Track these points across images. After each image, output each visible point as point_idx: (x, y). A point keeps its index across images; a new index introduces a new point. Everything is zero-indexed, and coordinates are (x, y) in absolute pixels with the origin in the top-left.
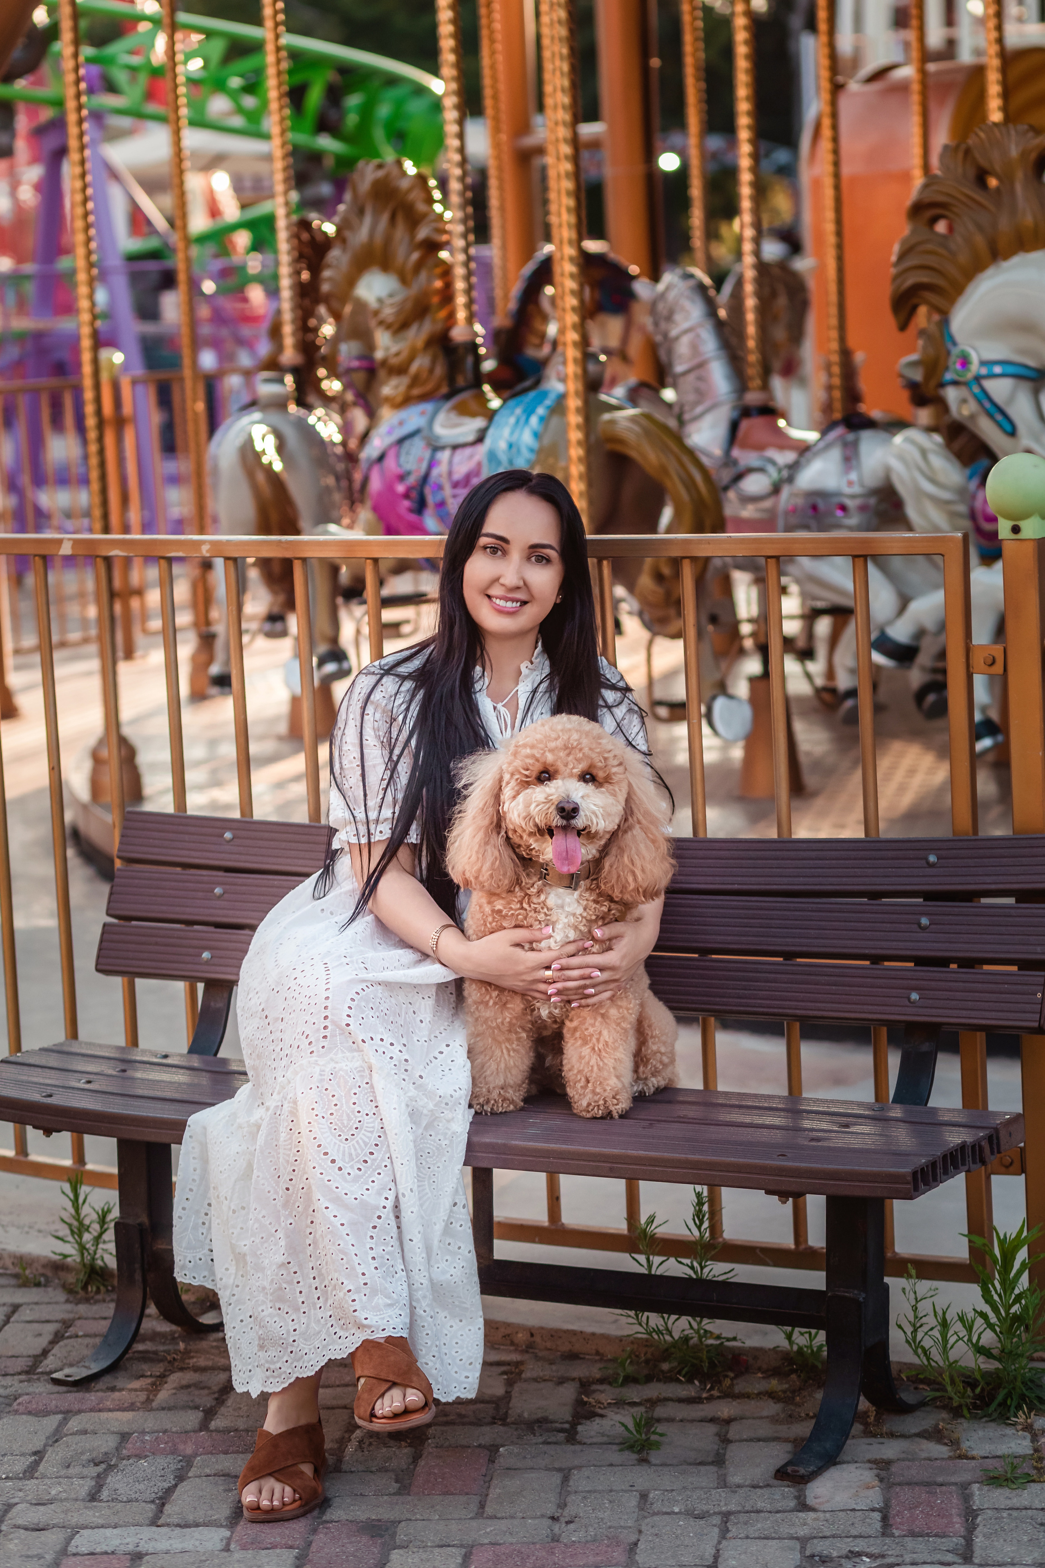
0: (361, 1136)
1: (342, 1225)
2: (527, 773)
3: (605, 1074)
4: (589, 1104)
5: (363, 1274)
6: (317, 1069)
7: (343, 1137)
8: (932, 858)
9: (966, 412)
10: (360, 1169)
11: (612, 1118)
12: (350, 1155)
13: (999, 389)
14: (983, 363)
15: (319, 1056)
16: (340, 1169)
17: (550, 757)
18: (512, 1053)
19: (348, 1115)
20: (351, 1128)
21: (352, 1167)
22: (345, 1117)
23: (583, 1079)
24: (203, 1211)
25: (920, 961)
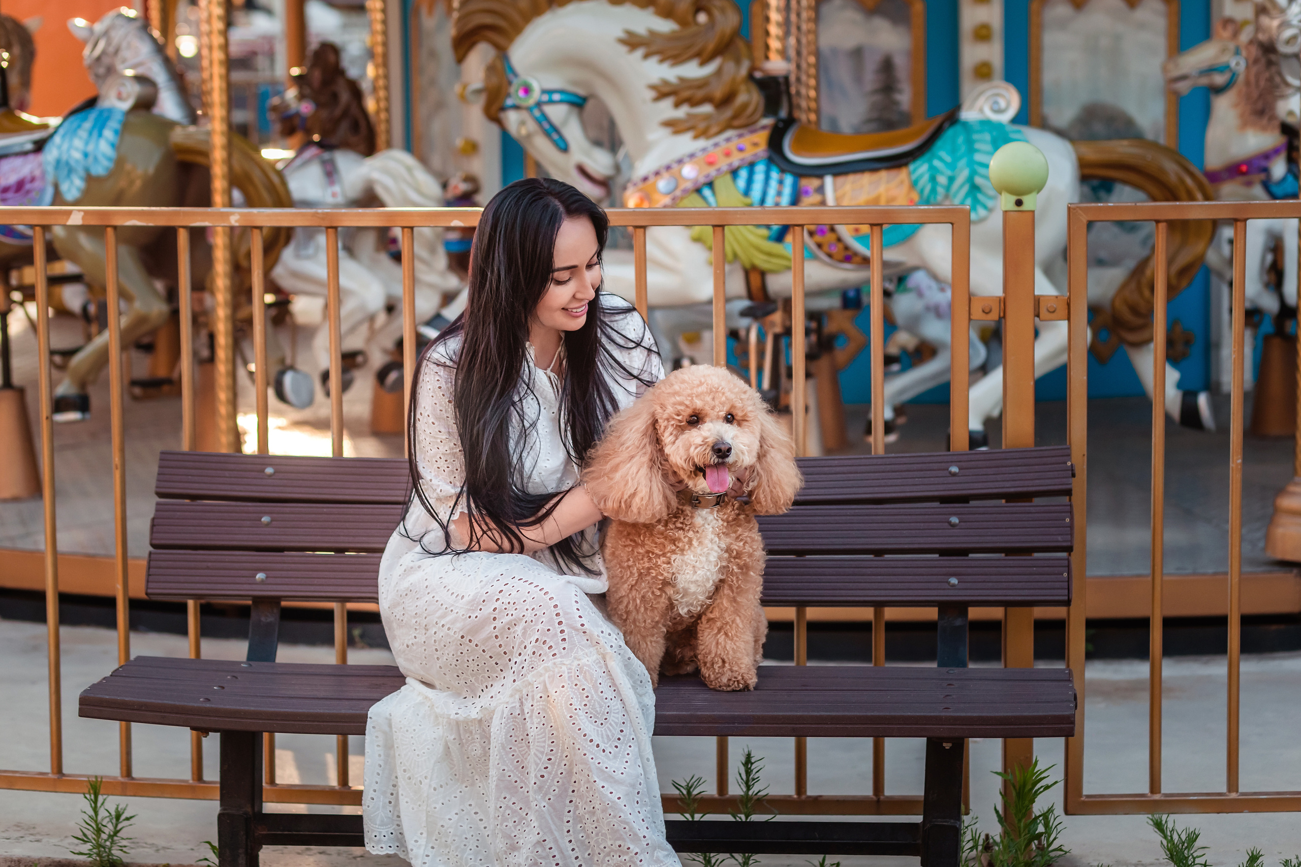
0: (611, 718)
2: (681, 418)
3: (739, 655)
4: (729, 680)
5: (644, 837)
6: (564, 668)
8: (954, 469)
9: (524, 131)
11: (749, 690)
13: (557, 113)
14: (544, 92)
17: (698, 402)
18: (654, 644)
19: (599, 703)
23: (720, 661)
24: (390, 792)
25: (944, 552)
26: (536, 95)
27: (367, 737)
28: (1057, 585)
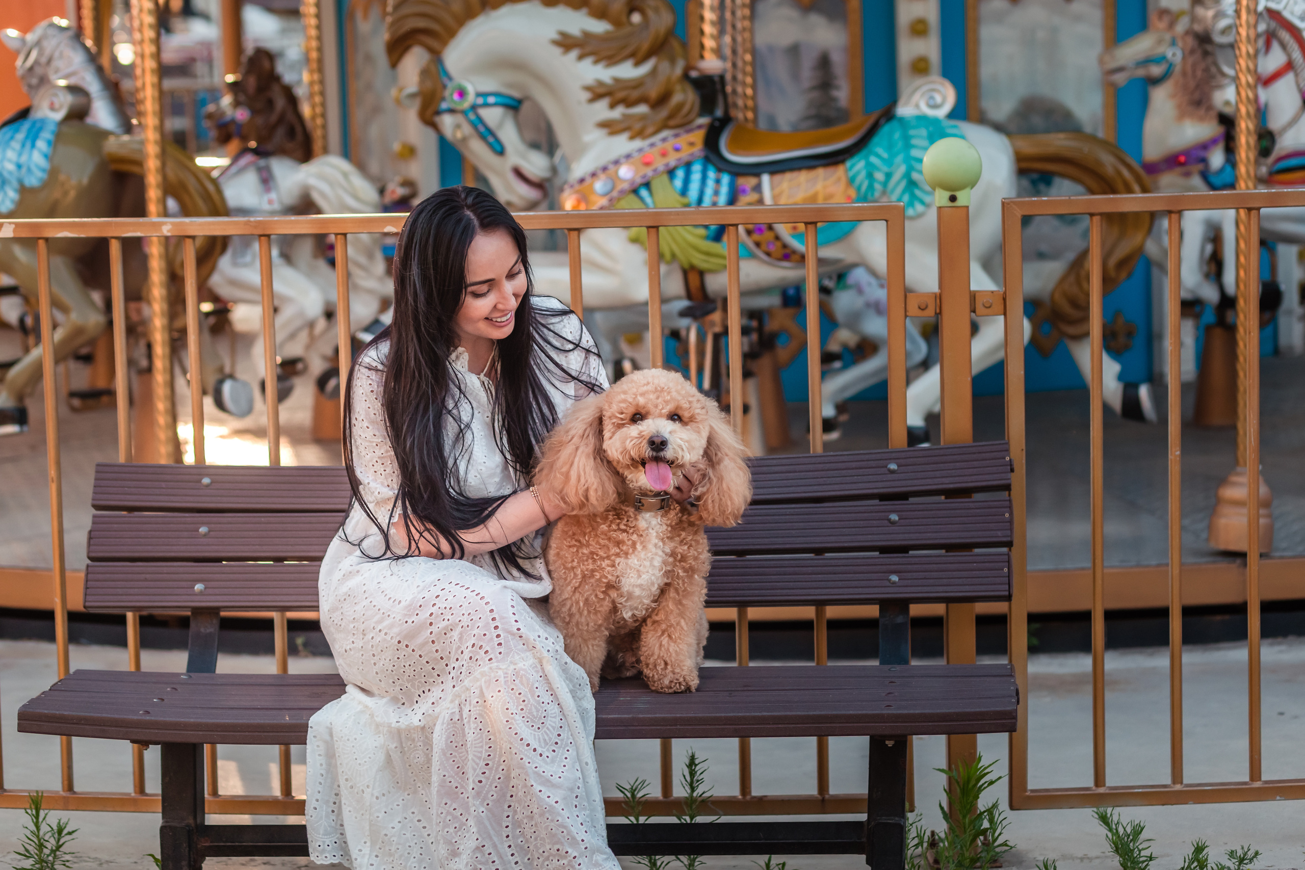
0: (549, 722)
1: (557, 802)
2: (622, 416)
3: (682, 657)
4: (671, 682)
6: (500, 673)
7: (536, 727)
10: (554, 751)
11: (690, 692)
12: (545, 740)
15: (498, 661)
16: (541, 755)
17: (641, 400)
18: (596, 648)
19: (536, 707)
20: (540, 718)
21: (548, 750)
22: (534, 710)
23: (663, 663)
24: (332, 800)
25: (884, 550)
26: (471, 98)
27: (308, 746)
28: (998, 580)
